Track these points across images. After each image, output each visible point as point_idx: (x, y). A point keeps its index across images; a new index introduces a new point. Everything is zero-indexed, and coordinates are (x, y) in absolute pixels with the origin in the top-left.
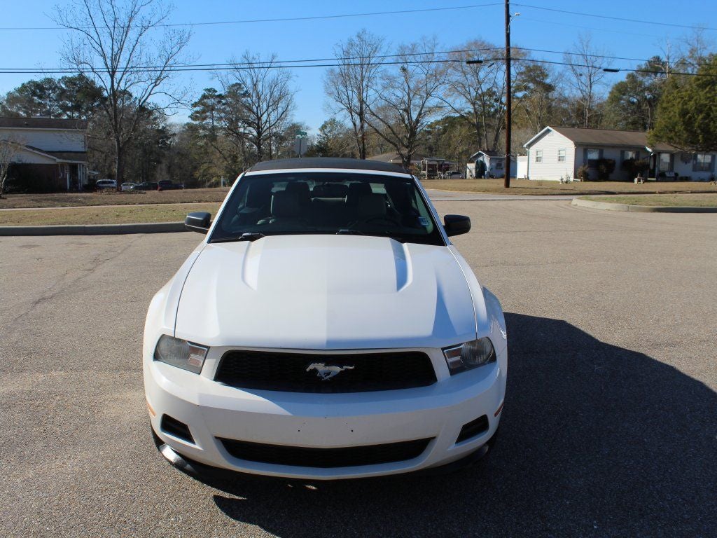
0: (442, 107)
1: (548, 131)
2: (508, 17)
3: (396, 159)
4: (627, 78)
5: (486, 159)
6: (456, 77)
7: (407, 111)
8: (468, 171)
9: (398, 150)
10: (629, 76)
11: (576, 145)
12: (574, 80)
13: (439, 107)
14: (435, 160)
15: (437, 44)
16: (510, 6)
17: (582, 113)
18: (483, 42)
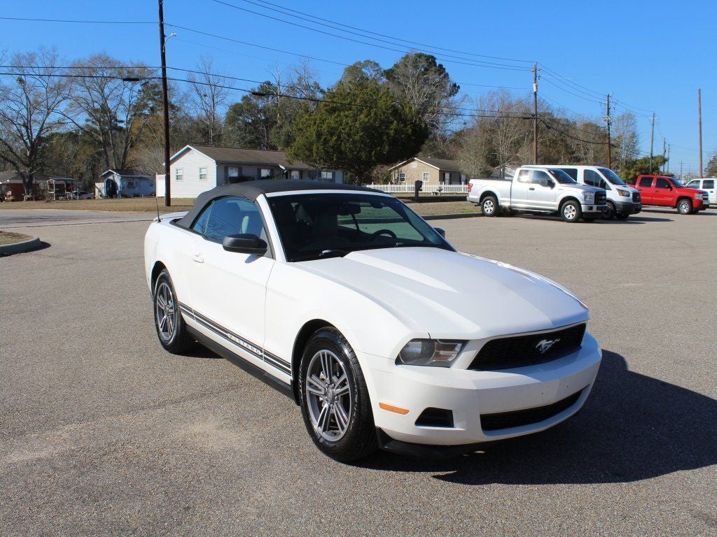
0: (63, 123)
1: (189, 150)
2: (163, 36)
3: (13, 178)
4: (242, 100)
5: (117, 178)
6: (79, 91)
7: (27, 126)
8: (97, 190)
9: (17, 168)
10: (245, 98)
11: (217, 163)
12: (198, 100)
13: (61, 123)
14: (62, 180)
15: (57, 56)
16: (165, 26)
17: (208, 133)
18: (108, 58)
